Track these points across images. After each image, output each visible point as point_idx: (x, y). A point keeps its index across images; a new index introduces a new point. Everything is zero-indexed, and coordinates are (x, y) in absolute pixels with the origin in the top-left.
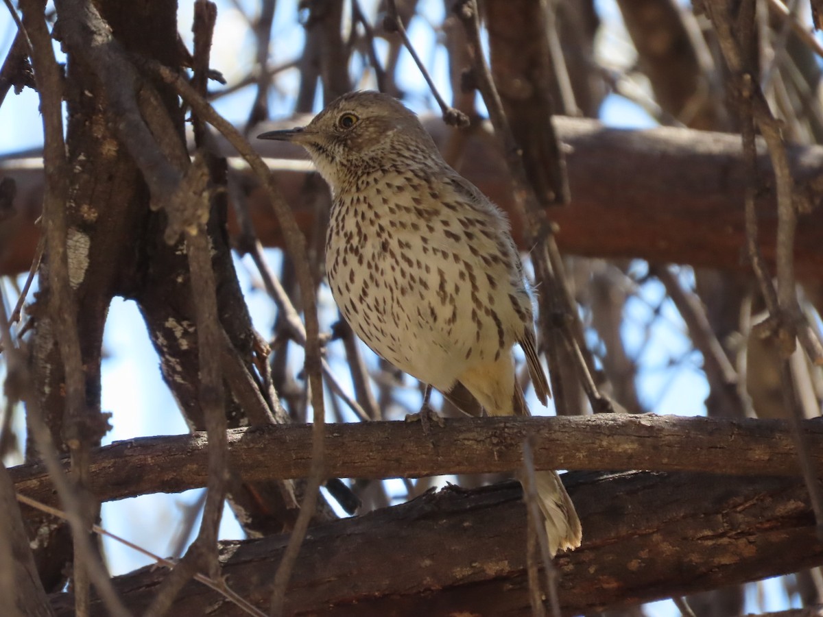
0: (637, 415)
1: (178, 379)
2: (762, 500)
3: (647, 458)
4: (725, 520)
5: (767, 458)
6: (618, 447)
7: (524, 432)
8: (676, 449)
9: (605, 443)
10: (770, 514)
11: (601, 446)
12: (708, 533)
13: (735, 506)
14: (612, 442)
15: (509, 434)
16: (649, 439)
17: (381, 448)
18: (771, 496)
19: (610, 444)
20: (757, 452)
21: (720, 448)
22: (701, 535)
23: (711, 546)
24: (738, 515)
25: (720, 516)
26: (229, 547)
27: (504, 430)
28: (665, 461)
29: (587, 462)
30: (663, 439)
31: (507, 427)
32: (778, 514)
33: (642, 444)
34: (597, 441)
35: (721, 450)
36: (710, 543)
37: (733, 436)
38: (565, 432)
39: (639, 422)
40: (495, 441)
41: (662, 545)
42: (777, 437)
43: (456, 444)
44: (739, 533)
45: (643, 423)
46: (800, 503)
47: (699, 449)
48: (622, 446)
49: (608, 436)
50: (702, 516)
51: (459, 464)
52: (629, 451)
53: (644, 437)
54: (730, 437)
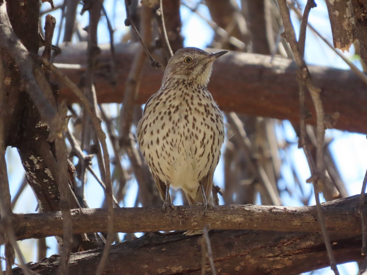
0: (243, 205)
1: (34, 182)
2: (295, 241)
3: (247, 224)
4: (278, 249)
5: (300, 224)
6: (234, 220)
7: (193, 213)
8: (260, 220)
9: (229, 218)
10: (298, 247)
11: (227, 219)
12: (271, 255)
13: (283, 243)
14: (232, 217)
15: (187, 214)
16: (248, 216)
17: (130, 220)
18: (299, 239)
19: (231, 218)
20: (296, 222)
21: (279, 220)
22: (268, 256)
23: (272, 260)
24: (285, 247)
25: (276, 248)
26: (57, 258)
27: (184, 212)
28: (255, 226)
29: (221, 226)
30: (254, 216)
31: (186, 211)
32: (302, 247)
33: (245, 218)
34: (225, 217)
35: (280, 221)
36: (272, 259)
37: (285, 215)
38: (212, 213)
39: (244, 209)
40: (180, 216)
41: (250, 260)
42: (305, 215)
43: (163, 218)
44: (285, 255)
45: (246, 209)
46: (312, 242)
47: (270, 221)
48: (236, 219)
49: (230, 215)
50: (269, 247)
51: (165, 226)
52: (240, 221)
53: (246, 215)
54: (284, 215)
